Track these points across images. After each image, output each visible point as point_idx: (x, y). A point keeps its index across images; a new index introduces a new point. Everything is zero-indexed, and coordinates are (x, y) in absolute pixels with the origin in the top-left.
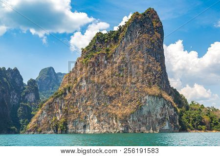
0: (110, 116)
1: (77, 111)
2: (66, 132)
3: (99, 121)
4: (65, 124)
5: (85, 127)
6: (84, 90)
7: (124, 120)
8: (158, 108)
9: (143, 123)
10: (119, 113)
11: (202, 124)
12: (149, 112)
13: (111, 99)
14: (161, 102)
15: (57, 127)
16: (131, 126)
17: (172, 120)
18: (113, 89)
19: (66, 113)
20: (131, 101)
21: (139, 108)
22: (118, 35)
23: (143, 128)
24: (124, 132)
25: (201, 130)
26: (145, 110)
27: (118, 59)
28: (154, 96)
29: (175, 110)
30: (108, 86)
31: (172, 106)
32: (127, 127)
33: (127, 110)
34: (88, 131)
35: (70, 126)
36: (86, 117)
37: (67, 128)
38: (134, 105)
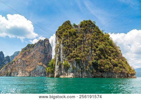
0: (26, 71)
1: (16, 69)
2: (11, 76)
3: (22, 73)
4: (11, 73)
5: (17, 74)
6: (19, 62)
7: (30, 72)
8: (41, 69)
9: (36, 74)
10: (28, 70)
12: (38, 70)
13: (27, 65)
14: (42, 67)
15: (8, 74)
16: (32, 74)
17: (45, 73)
18: (29, 63)
19: (12, 70)
20: (33, 66)
22: (34, 46)
24: (29, 76)
27: (32, 53)
28: (40, 65)
30: (27, 62)
32: (30, 75)
33: (31, 69)
34: (18, 76)
35: (12, 74)
36: (18, 71)
38: (34, 68)
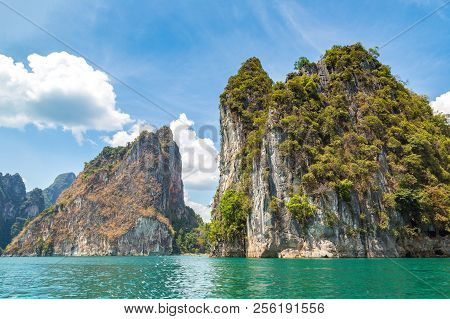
0: (101, 237)
1: (67, 231)
2: (51, 255)
3: (88, 243)
4: (51, 245)
5: (73, 249)
6: (78, 209)
7: (114, 242)
8: (152, 230)
9: (134, 246)
10: (110, 234)
11: (196, 246)
12: (142, 234)
13: (105, 219)
14: (155, 224)
15: (41, 248)
16: (121, 248)
17: (164, 242)
18: (109, 209)
19: (55, 233)
20: (125, 222)
21: (132, 230)
22: (125, 152)
23: (133, 251)
24: (112, 255)
25: (193, 252)
26: (138, 232)
27: (119, 177)
28: (148, 217)
29: (170, 232)
30: (103, 206)
31: (167, 229)
32: (117, 250)
33: (119, 232)
34: (75, 253)
35: (56, 248)
36: (75, 239)
37: (53, 250)
38: (126, 226)
